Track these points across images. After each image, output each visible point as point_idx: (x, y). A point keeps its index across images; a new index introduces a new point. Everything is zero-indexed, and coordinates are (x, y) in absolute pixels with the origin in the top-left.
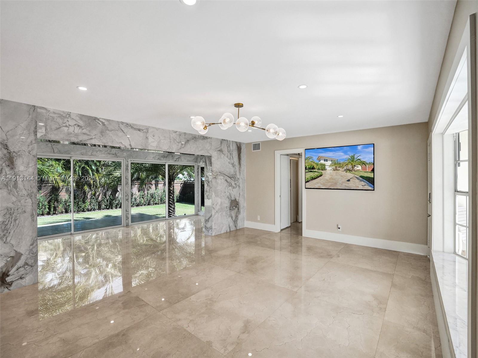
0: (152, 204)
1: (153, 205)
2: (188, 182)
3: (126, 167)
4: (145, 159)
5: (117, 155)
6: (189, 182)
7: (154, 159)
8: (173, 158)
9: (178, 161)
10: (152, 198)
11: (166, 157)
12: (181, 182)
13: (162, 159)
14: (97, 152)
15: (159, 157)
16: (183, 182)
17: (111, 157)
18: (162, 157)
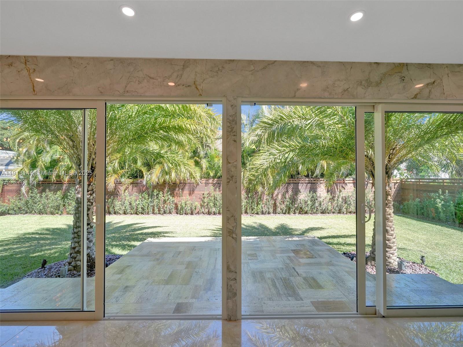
0: (345, 213)
1: (347, 214)
2: (409, 182)
3: (229, 124)
4: (294, 97)
5: (198, 87)
6: (409, 180)
7: (326, 94)
8: (404, 88)
9: (428, 98)
10: (345, 203)
11: (378, 84)
12: (395, 181)
13: (360, 90)
14: (140, 82)
15: (346, 87)
16: (399, 181)
17: (182, 96)
18: (361, 84)
